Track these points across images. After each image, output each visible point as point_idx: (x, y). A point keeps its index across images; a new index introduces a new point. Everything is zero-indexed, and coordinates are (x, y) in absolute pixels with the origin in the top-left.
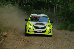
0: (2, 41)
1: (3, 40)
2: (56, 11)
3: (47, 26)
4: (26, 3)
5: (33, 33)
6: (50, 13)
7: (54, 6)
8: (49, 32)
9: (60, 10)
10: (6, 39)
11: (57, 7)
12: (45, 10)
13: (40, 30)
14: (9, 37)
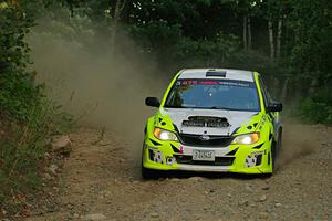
0: (50, 173)
1: (53, 168)
2: (279, 46)
3: (239, 132)
4: (150, 10)
5: (175, 166)
6: (252, 52)
7: (270, 24)
8: (250, 160)
9: (297, 38)
10: (68, 162)
11: (283, 28)
12: (231, 39)
13: (205, 151)
14: (80, 155)
